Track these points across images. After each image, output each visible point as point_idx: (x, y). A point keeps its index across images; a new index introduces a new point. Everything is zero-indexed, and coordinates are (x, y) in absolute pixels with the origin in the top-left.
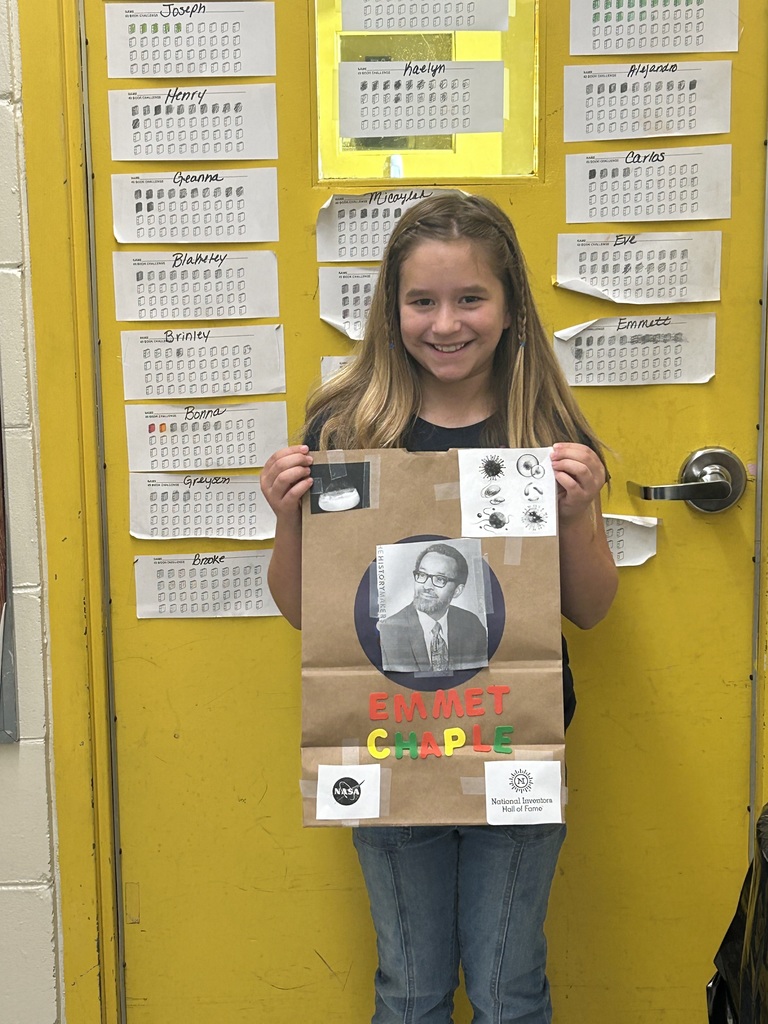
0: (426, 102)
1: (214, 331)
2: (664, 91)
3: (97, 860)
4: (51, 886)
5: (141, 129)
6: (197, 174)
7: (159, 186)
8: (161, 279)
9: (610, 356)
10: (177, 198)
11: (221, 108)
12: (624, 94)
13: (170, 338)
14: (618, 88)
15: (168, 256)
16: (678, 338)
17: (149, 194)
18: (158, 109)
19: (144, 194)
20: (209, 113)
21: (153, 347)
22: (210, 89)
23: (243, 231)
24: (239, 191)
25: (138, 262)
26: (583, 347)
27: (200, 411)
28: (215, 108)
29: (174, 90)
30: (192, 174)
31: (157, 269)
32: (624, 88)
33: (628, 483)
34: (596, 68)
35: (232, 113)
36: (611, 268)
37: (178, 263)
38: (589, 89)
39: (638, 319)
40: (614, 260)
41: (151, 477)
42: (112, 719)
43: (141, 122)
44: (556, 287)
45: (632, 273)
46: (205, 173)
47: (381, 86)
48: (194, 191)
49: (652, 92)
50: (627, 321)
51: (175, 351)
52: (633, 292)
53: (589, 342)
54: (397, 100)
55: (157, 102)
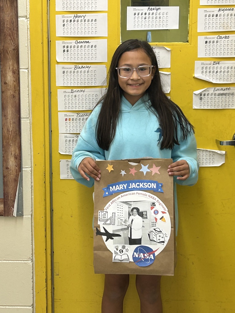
0: (154, 19)
1: (86, 90)
2: (229, 17)
3: (46, 254)
4: (32, 262)
5: (65, 27)
6: (82, 41)
7: (71, 44)
8: (70, 73)
9: (211, 100)
10: (76, 48)
11: (90, 21)
12: (217, 17)
13: (73, 92)
14: (215, 15)
15: (73, 66)
16: (233, 94)
17: (67, 47)
18: (71, 21)
19: (66, 47)
20: (87, 22)
21: (67, 94)
22: (87, 15)
23: (96, 59)
24: (95, 46)
25: (63, 68)
26: (203, 96)
27: (81, 115)
28: (88, 21)
29: (76, 15)
30: (81, 41)
31: (69, 70)
32: (217, 15)
33: (216, 140)
34: (208, 9)
35: (94, 22)
36: (212, 72)
37: (76, 68)
38: (206, 16)
39: (220, 88)
40: (213, 69)
41: (66, 135)
42: (52, 210)
43: (66, 25)
44: (194, 77)
45: (218, 74)
46: (85, 41)
47: (140, 14)
48: (81, 46)
49: (226, 17)
50: (217, 88)
51: (74, 96)
52: (219, 79)
53: (204, 95)
54: (145, 18)
55: (71, 19)
